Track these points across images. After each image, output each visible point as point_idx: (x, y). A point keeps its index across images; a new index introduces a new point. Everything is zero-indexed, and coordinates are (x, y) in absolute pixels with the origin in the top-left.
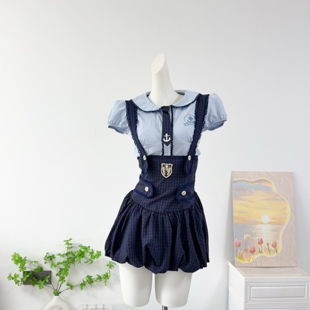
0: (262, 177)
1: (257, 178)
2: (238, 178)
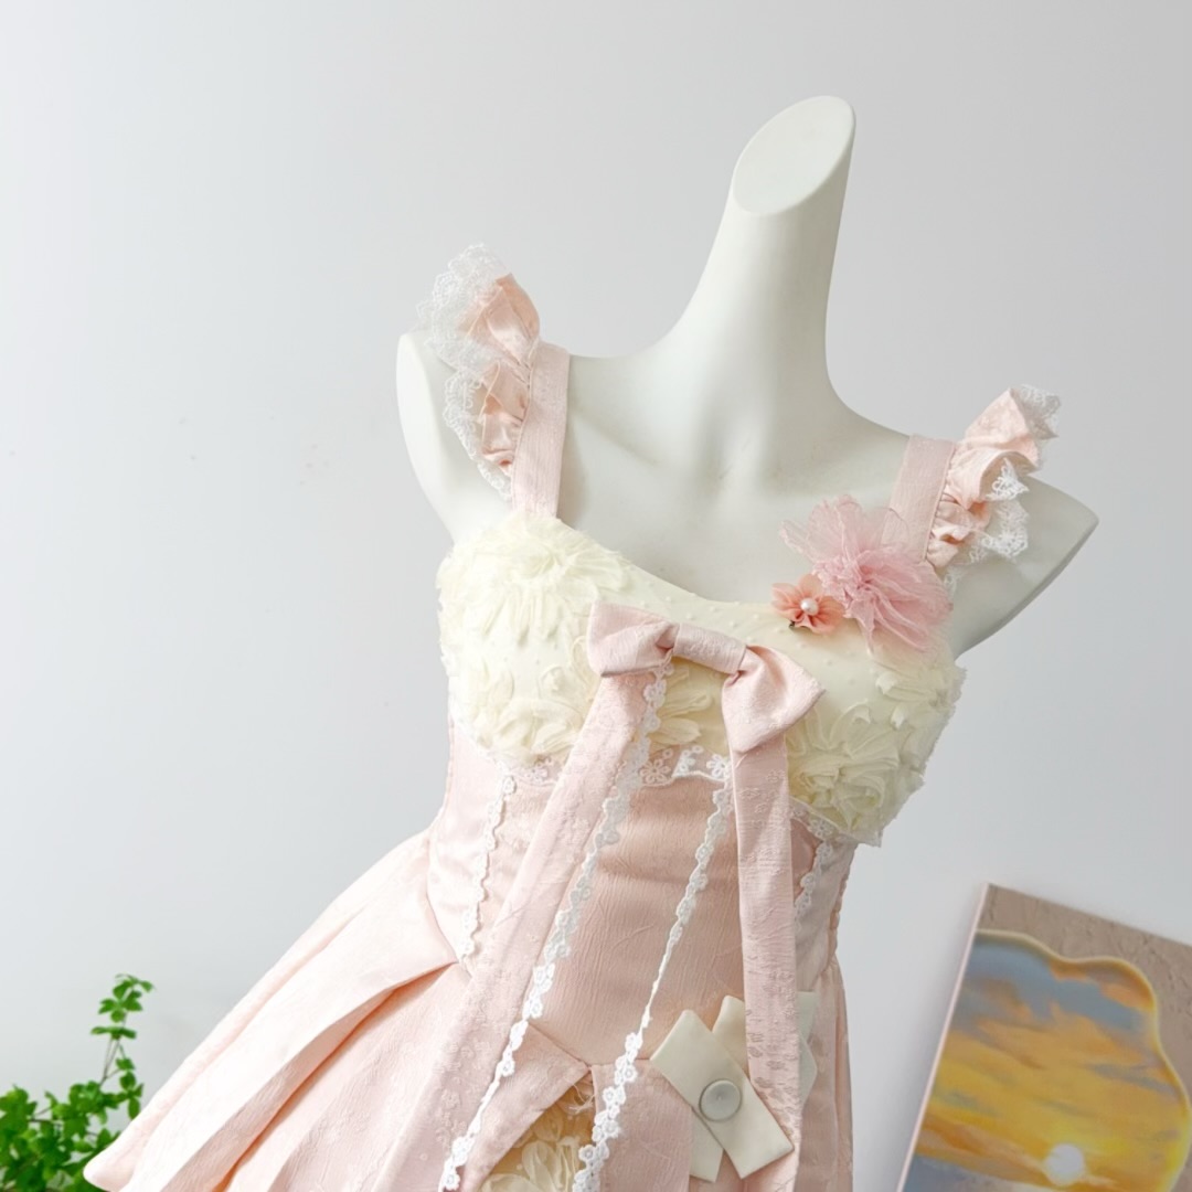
0: (1116, 955)
1: (1092, 954)
2: (1003, 928)
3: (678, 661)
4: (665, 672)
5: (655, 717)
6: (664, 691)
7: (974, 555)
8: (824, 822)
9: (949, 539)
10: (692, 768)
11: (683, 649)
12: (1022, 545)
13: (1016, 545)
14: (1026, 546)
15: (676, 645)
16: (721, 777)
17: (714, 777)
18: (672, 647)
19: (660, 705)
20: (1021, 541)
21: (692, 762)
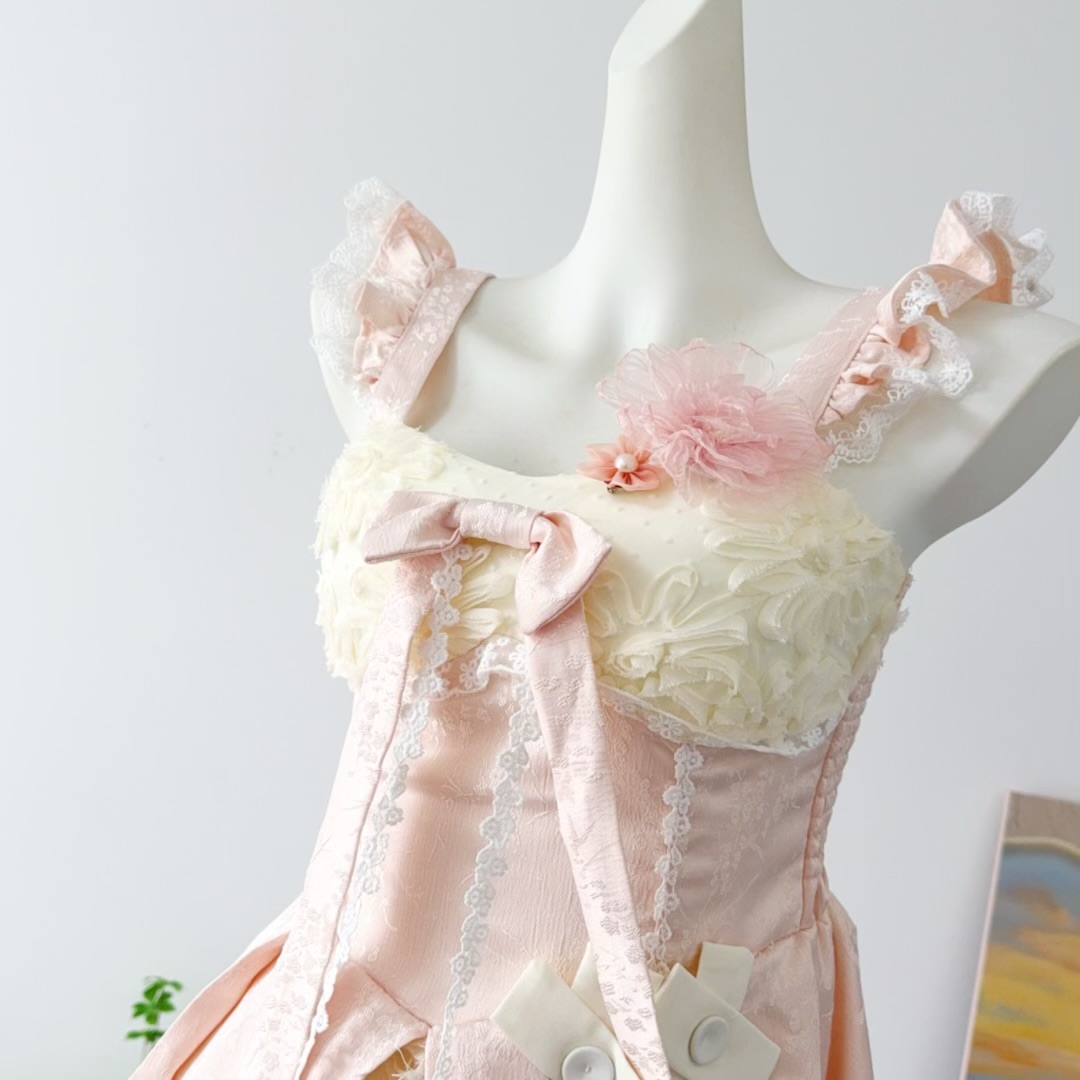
3: (469, 541)
4: (458, 556)
5: (449, 607)
6: (460, 578)
7: (894, 394)
8: (665, 718)
9: (861, 380)
10: (492, 663)
11: (469, 527)
12: (967, 375)
13: (961, 378)
14: (971, 376)
15: (462, 523)
16: (522, 669)
17: (515, 670)
18: (458, 526)
19: (456, 594)
20: (965, 371)
21: (494, 656)
